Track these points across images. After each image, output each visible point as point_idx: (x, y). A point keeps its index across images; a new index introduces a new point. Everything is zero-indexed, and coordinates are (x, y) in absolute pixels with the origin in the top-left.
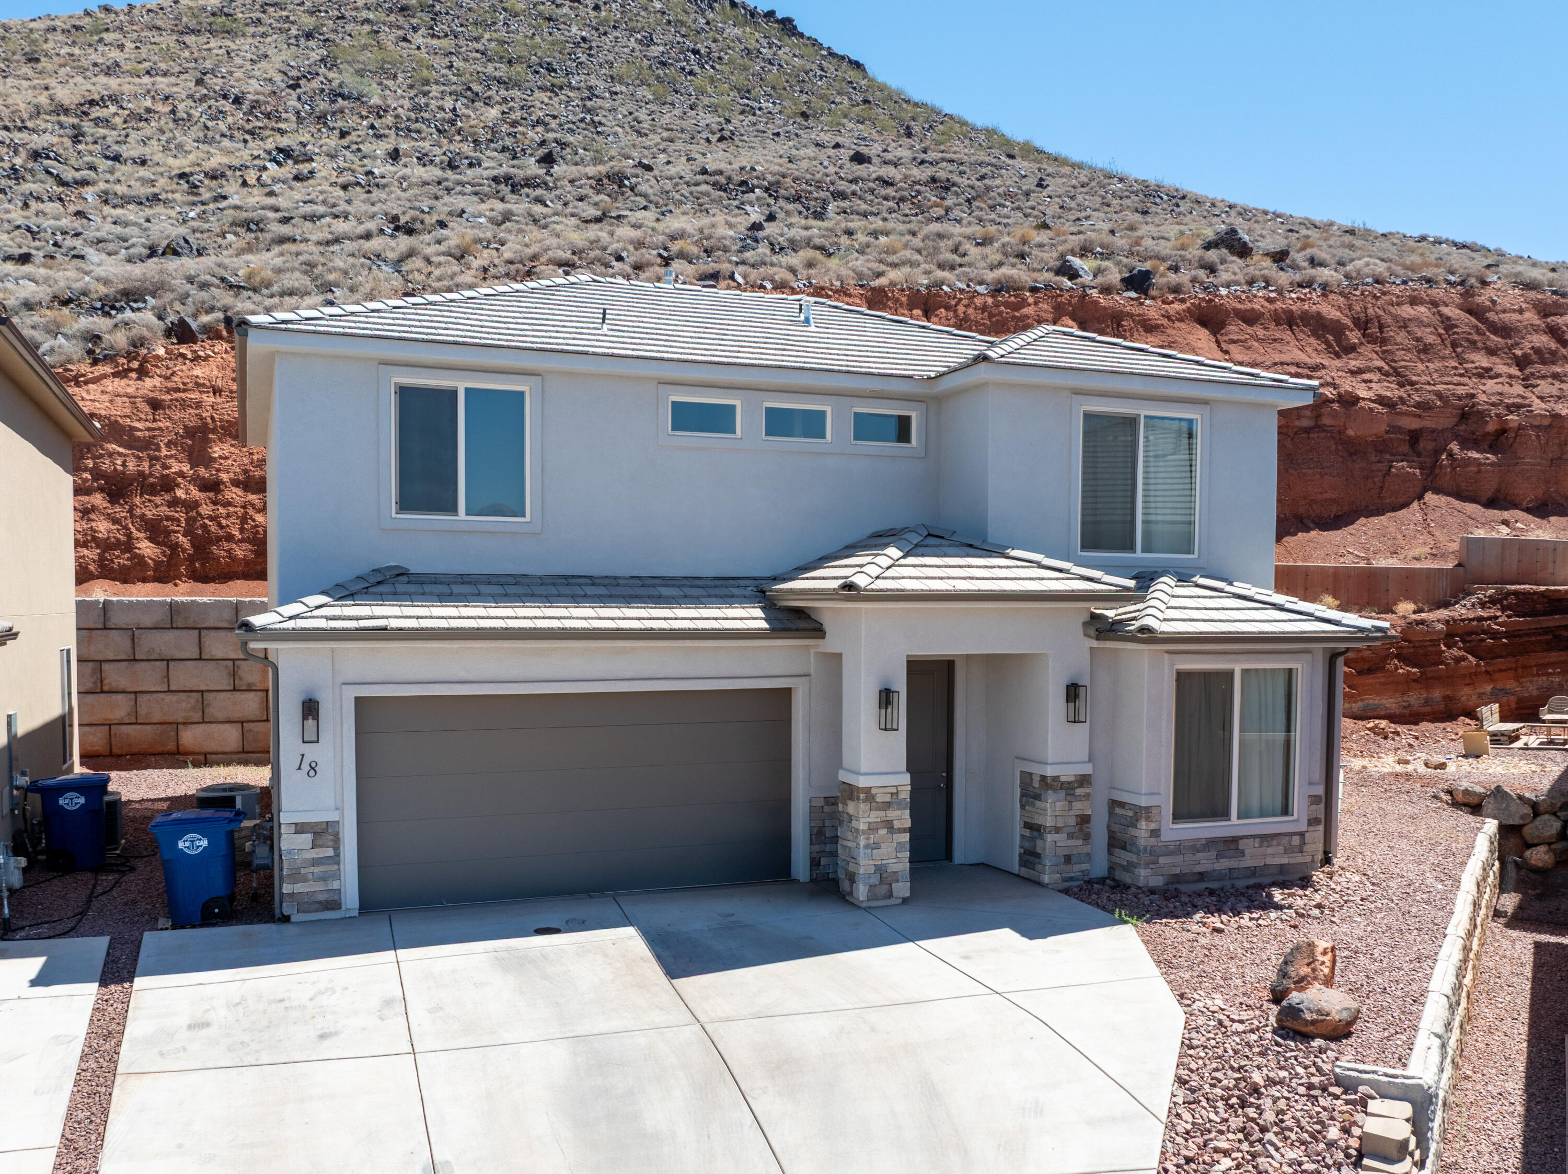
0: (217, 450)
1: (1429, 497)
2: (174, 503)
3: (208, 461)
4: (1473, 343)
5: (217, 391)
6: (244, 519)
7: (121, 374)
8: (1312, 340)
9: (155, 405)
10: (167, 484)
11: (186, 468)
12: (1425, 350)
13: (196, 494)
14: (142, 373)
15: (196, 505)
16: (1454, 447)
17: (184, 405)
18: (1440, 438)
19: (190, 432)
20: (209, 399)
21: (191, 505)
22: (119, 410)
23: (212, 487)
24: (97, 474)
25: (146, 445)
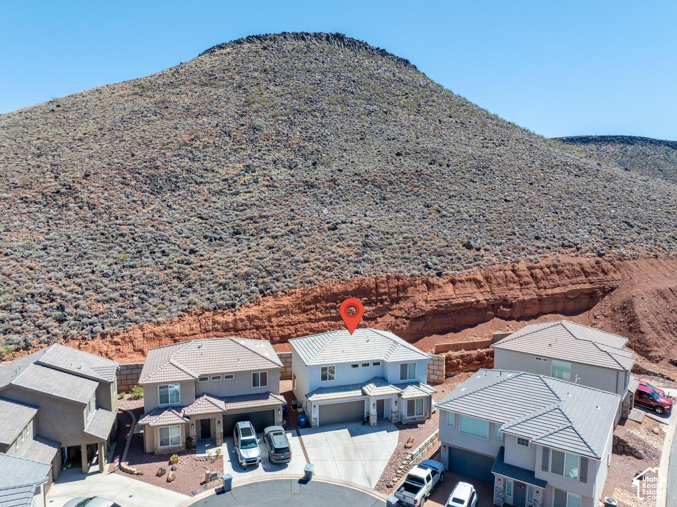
0: (273, 320)
1: (495, 318)
2: (266, 330)
3: (271, 322)
4: (510, 281)
5: (272, 308)
6: (278, 333)
7: (256, 305)
8: (474, 285)
9: (262, 311)
10: (265, 327)
11: (268, 323)
12: (499, 284)
13: (270, 328)
14: (259, 305)
15: (270, 331)
16: (501, 307)
17: (267, 311)
18: (498, 305)
19: (268, 317)
20: (271, 310)
21: (269, 331)
22: (256, 313)
23: (272, 327)
24: (254, 325)
25: (261, 320)
